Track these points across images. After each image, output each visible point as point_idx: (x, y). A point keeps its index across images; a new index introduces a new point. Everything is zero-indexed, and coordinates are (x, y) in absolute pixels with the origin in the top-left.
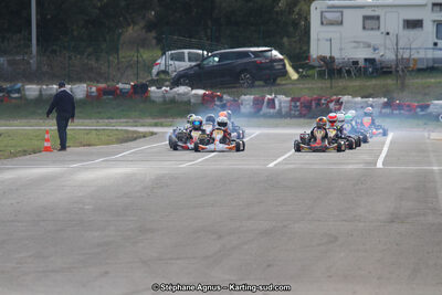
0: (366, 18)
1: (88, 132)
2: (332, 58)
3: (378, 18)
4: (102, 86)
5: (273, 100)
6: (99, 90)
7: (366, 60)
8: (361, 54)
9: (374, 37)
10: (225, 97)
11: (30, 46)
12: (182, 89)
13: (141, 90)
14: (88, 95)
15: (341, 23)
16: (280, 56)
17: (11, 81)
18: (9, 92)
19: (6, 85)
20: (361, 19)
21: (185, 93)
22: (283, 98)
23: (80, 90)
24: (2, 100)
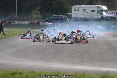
0: (83, 9)
2: (77, 17)
3: (86, 9)
6: (30, 23)
8: (82, 17)
9: (85, 13)
10: (55, 25)
11: (15, 14)
12: (47, 23)
13: (38, 23)
14: (28, 24)
15: (78, 10)
16: (66, 17)
18: (12, 23)
19: (11, 21)
20: (82, 10)
21: (47, 24)
22: (67, 25)
23: (26, 23)
24: (10, 24)
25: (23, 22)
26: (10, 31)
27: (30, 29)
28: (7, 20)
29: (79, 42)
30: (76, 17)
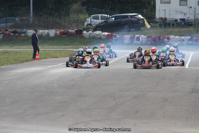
1: (56, 52)
2: (165, 18)
4: (62, 31)
5: (139, 37)
6: (60, 32)
7: (181, 19)
8: (179, 17)
9: (185, 9)
10: (117, 36)
11: (30, 13)
12: (98, 32)
13: (79, 32)
14: (56, 35)
15: (170, 3)
16: (142, 18)
17: (21, 28)
18: (20, 33)
19: (19, 30)
20: (179, 1)
21: (99, 34)
22: (143, 36)
23: (52, 33)
24: (17, 37)
25: (46, 31)
26: (13, 52)
28: (11, 27)
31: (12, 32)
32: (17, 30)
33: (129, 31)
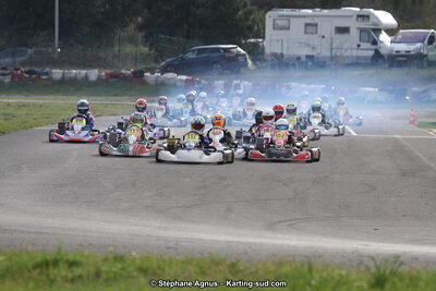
0: (307, 25)
2: (282, 55)
3: (316, 25)
4: (109, 71)
5: (239, 85)
6: (107, 74)
7: (307, 56)
8: (303, 52)
9: (313, 39)
11: (53, 41)
12: (170, 75)
13: (139, 75)
14: (99, 78)
15: (288, 28)
16: (243, 52)
17: (40, 67)
18: (40, 74)
19: (37, 69)
20: (303, 26)
21: (173, 79)
22: (247, 83)
23: (93, 74)
24: (34, 81)
25: (84, 72)
27: (85, 101)
28: (24, 64)
29: (282, 158)
30: (278, 51)
31: (26, 73)
32: (33, 68)
33: (222, 74)
